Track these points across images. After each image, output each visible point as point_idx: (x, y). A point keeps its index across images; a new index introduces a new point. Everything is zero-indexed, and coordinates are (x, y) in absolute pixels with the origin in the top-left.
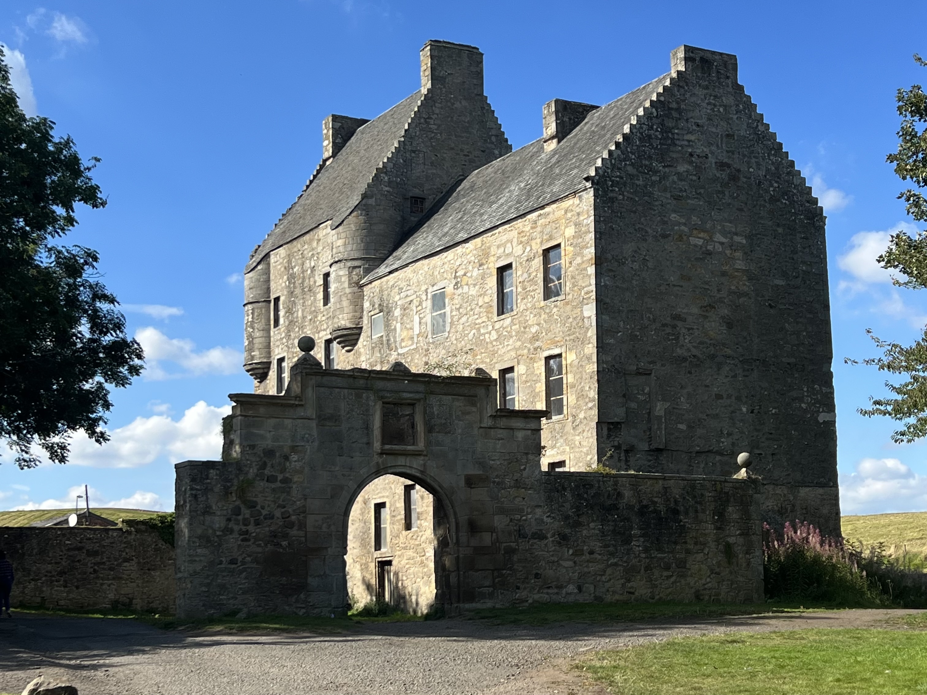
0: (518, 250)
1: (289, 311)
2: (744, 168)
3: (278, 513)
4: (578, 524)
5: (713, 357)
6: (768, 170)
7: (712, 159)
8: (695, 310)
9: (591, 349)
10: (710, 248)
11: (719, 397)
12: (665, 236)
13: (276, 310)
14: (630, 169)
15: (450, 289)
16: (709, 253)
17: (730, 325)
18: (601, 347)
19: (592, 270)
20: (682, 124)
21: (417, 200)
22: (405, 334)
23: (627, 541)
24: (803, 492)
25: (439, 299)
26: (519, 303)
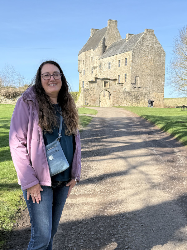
0: (121, 58)
1: (86, 62)
4: (127, 97)
5: (147, 75)
8: (145, 68)
9: (130, 73)
11: (148, 80)
13: (83, 62)
14: (137, 48)
15: (111, 62)
17: (150, 70)
19: (131, 62)
20: (145, 41)
22: (104, 68)
23: (133, 99)
24: (159, 93)
25: (110, 64)
26: (121, 66)
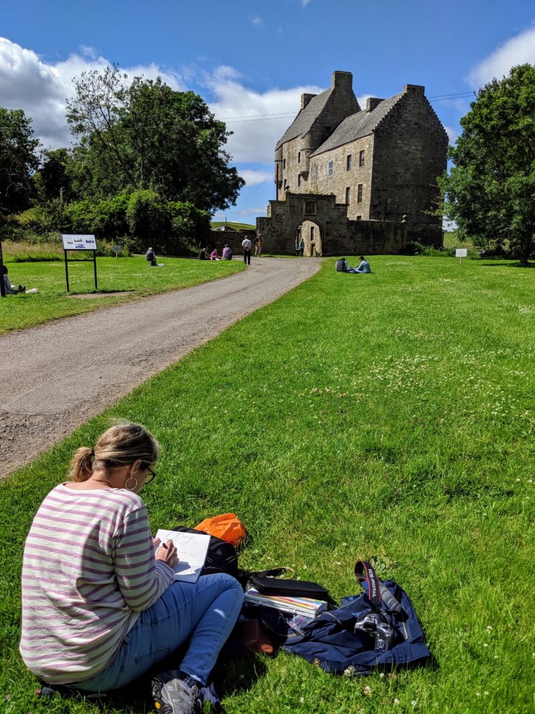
0: (353, 151)
1: (288, 164)
2: (423, 124)
3: (280, 230)
4: (355, 234)
5: (407, 185)
6: (431, 125)
7: (413, 122)
8: (403, 171)
9: (370, 183)
10: (410, 151)
11: (408, 197)
12: (396, 147)
13: (284, 163)
14: (386, 127)
15: (334, 161)
16: (409, 152)
17: (413, 175)
18: (373, 183)
19: (372, 159)
20: (405, 111)
21: (329, 128)
22: (321, 175)
23: (369, 238)
24: (431, 225)
25: (331, 164)
26: (352, 168)
